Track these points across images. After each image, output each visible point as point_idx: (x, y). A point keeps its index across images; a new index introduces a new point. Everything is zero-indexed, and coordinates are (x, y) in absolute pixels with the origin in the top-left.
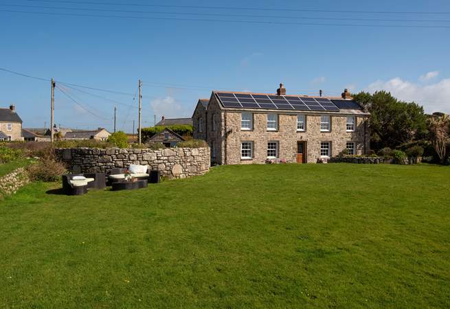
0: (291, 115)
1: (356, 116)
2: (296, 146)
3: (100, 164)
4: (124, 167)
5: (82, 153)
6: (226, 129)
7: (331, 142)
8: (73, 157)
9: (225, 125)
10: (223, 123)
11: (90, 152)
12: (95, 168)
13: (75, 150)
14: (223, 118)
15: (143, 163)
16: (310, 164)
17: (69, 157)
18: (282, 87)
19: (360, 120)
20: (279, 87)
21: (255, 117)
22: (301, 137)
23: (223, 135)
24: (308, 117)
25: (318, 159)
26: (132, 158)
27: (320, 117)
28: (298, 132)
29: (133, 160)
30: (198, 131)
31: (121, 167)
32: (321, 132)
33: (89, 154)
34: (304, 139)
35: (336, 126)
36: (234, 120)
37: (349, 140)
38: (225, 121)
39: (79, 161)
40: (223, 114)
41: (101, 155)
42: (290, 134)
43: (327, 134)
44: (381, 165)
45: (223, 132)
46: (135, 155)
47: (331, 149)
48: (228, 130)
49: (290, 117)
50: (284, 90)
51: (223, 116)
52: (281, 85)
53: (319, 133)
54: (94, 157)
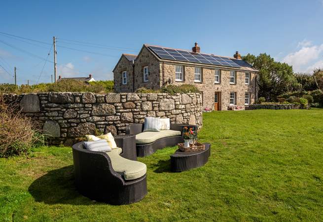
0: (211, 69)
1: (250, 72)
2: (214, 96)
3: (96, 118)
4: (134, 122)
5: (62, 102)
6: (163, 80)
7: (236, 93)
8: (42, 109)
9: (163, 75)
10: (161, 74)
11: (78, 99)
12: (87, 125)
13: (47, 96)
14: (161, 69)
15: (161, 114)
16: (224, 110)
17: (35, 108)
18: (197, 46)
19: (253, 75)
20: (194, 46)
21: (186, 69)
22: (218, 88)
23: (161, 85)
24: (222, 71)
25: (228, 107)
26: (146, 107)
27: (229, 72)
28: (215, 84)
29: (147, 111)
30: (121, 84)
31: (129, 122)
32: (231, 84)
33: (75, 102)
34: (219, 90)
35: (239, 80)
36: (169, 71)
37: (247, 91)
38: (163, 72)
39: (55, 114)
40: (161, 65)
41: (97, 103)
42: (210, 85)
43: (234, 86)
44: (292, 110)
45: (161, 82)
46: (150, 103)
47: (236, 99)
48: (165, 81)
49: (210, 71)
50: (199, 49)
51: (161, 67)
52: (196, 44)
53: (228, 84)
54: (84, 107)
